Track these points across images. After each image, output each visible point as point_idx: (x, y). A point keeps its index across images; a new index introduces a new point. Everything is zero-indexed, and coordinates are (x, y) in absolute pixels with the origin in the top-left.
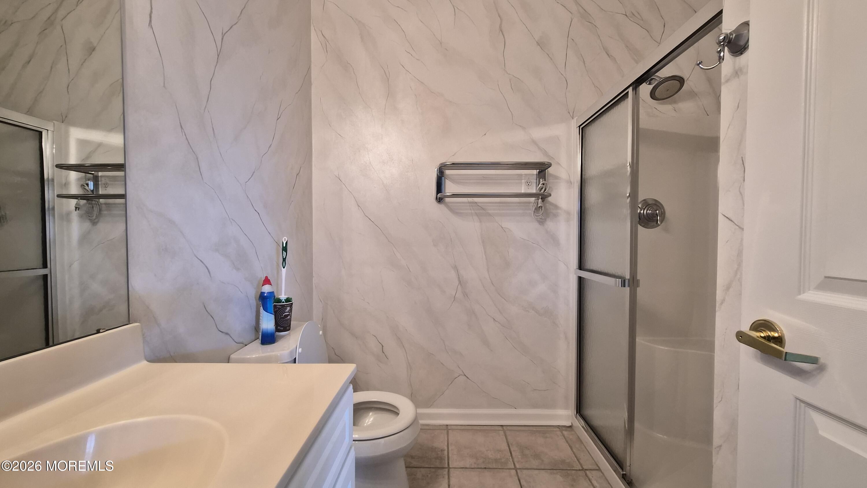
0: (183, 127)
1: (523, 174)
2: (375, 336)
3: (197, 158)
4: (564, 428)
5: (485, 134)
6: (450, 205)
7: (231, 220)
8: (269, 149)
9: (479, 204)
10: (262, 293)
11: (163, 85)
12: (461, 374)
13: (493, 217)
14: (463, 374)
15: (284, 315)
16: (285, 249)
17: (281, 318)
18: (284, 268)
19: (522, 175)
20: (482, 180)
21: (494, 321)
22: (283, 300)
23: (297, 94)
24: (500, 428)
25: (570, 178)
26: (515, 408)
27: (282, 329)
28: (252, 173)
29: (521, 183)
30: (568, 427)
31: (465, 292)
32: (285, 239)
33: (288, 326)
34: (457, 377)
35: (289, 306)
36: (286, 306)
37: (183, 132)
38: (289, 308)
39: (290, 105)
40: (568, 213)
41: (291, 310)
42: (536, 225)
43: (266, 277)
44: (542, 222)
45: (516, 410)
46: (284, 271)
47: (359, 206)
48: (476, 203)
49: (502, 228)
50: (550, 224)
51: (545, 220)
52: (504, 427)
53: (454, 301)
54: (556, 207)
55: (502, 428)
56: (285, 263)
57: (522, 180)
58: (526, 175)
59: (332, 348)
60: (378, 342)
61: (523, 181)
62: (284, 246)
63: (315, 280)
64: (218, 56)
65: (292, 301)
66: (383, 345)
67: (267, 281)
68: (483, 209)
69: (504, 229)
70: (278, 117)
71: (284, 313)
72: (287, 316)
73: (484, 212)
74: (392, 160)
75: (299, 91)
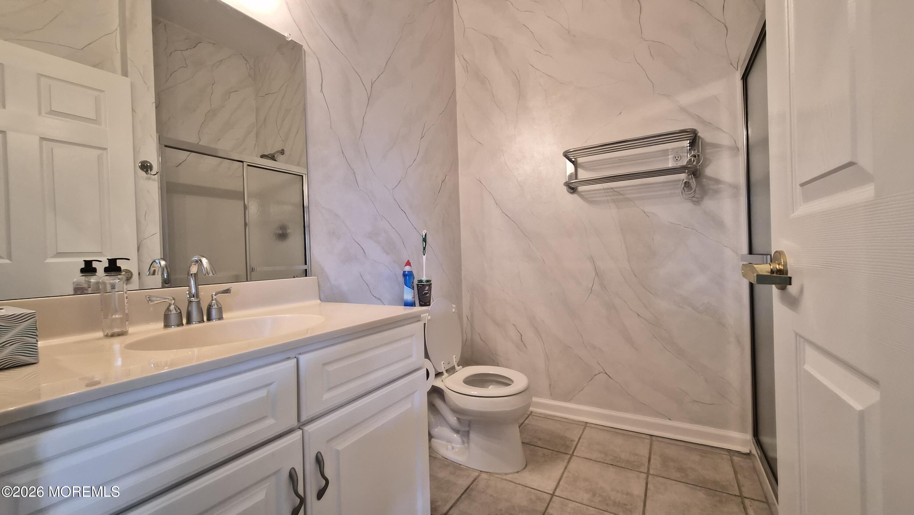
0: (344, 153)
1: (670, 148)
2: (514, 325)
3: (354, 173)
4: (736, 454)
5: (621, 113)
6: (583, 193)
7: (381, 217)
8: (414, 162)
9: (616, 190)
10: (404, 272)
11: (330, 127)
12: (602, 371)
13: (633, 202)
14: (604, 372)
15: (424, 292)
16: (425, 240)
17: (422, 295)
18: (424, 255)
19: (668, 150)
20: (618, 163)
21: (640, 317)
22: (424, 281)
23: (440, 115)
24: (648, 437)
25: (736, 144)
26: (670, 419)
27: (423, 303)
28: (399, 181)
29: (668, 159)
30: (743, 453)
31: (603, 284)
32: (425, 232)
33: (428, 302)
34: (597, 375)
35: (428, 286)
36: (426, 286)
37: (344, 156)
38: (427, 288)
39: (434, 125)
40: (735, 187)
41: (430, 289)
42: (688, 205)
43: (408, 261)
44: (697, 201)
45: (670, 421)
46: (424, 257)
47: (497, 204)
48: (612, 188)
49: (645, 212)
50: (709, 204)
51: (702, 198)
52: (654, 438)
53: (591, 293)
54: (717, 181)
55: (651, 438)
56: (425, 252)
57: (668, 155)
58: (673, 149)
59: (479, 333)
60: (518, 331)
61: (670, 156)
62: (424, 237)
63: (463, 273)
64: (369, 100)
65: (431, 282)
66: (522, 334)
67: (408, 263)
68: (622, 195)
69: (647, 213)
70: (423, 136)
71: (424, 291)
72: (427, 293)
73: (623, 197)
74: (525, 157)
75: (443, 112)
